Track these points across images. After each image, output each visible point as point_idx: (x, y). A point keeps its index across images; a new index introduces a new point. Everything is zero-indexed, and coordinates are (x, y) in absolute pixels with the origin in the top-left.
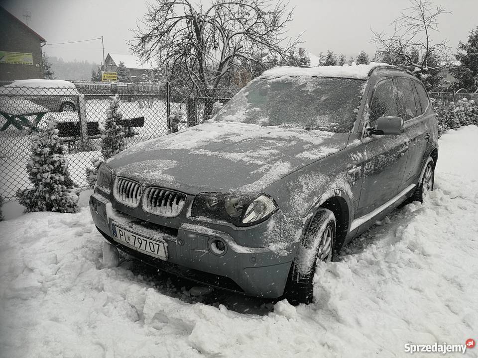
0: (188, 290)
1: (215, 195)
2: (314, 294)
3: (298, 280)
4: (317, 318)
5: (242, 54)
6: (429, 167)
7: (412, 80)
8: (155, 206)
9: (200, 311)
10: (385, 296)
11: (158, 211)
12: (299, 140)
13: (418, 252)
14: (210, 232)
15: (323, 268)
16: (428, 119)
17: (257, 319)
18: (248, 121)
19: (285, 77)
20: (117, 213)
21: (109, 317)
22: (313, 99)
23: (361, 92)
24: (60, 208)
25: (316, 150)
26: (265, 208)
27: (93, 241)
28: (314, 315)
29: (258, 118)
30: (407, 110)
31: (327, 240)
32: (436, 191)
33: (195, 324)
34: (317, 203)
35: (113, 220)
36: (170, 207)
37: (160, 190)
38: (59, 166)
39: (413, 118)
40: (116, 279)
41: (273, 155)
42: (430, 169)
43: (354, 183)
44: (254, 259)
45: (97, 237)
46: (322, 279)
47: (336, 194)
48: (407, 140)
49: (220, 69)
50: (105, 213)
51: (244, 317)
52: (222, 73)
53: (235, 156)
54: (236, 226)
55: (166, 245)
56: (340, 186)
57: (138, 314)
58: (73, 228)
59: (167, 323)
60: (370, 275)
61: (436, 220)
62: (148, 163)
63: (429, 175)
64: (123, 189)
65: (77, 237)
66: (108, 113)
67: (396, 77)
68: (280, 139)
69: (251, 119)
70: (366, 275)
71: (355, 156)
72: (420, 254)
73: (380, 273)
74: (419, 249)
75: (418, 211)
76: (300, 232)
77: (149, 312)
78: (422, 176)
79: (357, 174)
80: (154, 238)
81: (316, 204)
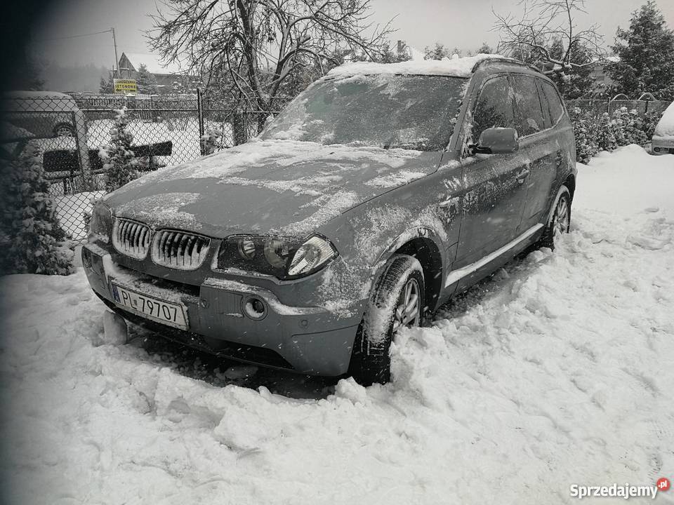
0: (222, 371)
1: (250, 238)
2: (392, 370)
3: (368, 352)
4: (394, 401)
5: (309, 49)
6: (563, 201)
7: (537, 78)
8: (169, 256)
9: (232, 394)
10: (488, 371)
11: (173, 263)
12: (372, 162)
13: (540, 313)
14: (244, 288)
15: (404, 335)
16: (561, 133)
17: (311, 404)
18: (305, 138)
19: (359, 76)
20: (118, 268)
21: (108, 407)
22: (395, 105)
23: (461, 94)
24: (48, 268)
25: (393, 175)
26: (319, 254)
27: (93, 311)
28: (390, 398)
29: (319, 134)
30: (529, 120)
31: (410, 299)
32: (573, 233)
33: (224, 412)
34: (392, 246)
35: (113, 279)
36: (189, 257)
37: (176, 234)
38: (44, 210)
39: (538, 131)
40: (119, 359)
41: (333, 182)
42: (564, 204)
43: (449, 220)
44: (304, 323)
45: (97, 306)
46: (403, 350)
47: (420, 234)
48: (527, 162)
49: (279, 71)
50: (102, 270)
51: (293, 402)
52: (281, 76)
53: (282, 185)
54: (280, 279)
55: (185, 308)
56: (428, 223)
57: (149, 404)
58: (65, 295)
59: (188, 413)
60: (472, 345)
61: (569, 272)
62: (161, 197)
63: (562, 211)
64: (125, 235)
65: (70, 306)
66: (113, 132)
67: (513, 74)
68: (345, 161)
69: (310, 135)
70: (467, 345)
71: (449, 182)
72: (542, 315)
73: (486, 342)
74: (541, 309)
75: (544, 261)
76: (368, 285)
77: (163, 399)
78: (552, 213)
79: (453, 208)
80: (169, 299)
81: (390, 248)
